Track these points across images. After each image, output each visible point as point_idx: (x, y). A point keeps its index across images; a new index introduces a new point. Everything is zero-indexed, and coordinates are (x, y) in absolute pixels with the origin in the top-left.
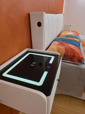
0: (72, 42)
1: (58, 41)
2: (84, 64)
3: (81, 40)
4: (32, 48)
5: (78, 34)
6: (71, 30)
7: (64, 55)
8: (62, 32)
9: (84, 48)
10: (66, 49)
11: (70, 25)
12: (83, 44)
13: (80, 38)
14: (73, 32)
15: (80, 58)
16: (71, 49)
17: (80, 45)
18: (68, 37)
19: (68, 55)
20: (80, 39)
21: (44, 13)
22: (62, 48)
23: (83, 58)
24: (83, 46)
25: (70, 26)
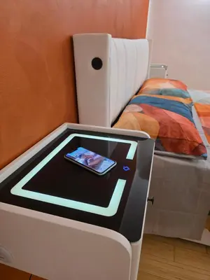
0: (173, 105)
1: (139, 104)
2: (205, 158)
3: (194, 101)
4: (78, 123)
5: (185, 87)
6: (166, 77)
7: (158, 137)
8: (145, 82)
9: (202, 120)
10: (160, 123)
11: (164, 66)
12: (199, 110)
13: (190, 98)
14: (173, 82)
15: (197, 145)
16: (173, 122)
17: (191, 112)
18: (161, 94)
19: (167, 138)
20: (191, 100)
21: (110, 36)
22: (151, 120)
23: (201, 144)
24: (199, 115)
25: (166, 67)
